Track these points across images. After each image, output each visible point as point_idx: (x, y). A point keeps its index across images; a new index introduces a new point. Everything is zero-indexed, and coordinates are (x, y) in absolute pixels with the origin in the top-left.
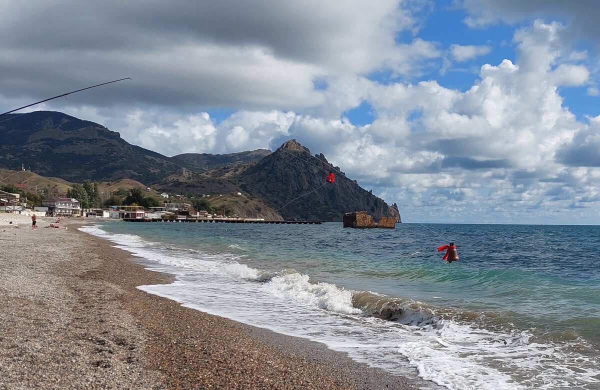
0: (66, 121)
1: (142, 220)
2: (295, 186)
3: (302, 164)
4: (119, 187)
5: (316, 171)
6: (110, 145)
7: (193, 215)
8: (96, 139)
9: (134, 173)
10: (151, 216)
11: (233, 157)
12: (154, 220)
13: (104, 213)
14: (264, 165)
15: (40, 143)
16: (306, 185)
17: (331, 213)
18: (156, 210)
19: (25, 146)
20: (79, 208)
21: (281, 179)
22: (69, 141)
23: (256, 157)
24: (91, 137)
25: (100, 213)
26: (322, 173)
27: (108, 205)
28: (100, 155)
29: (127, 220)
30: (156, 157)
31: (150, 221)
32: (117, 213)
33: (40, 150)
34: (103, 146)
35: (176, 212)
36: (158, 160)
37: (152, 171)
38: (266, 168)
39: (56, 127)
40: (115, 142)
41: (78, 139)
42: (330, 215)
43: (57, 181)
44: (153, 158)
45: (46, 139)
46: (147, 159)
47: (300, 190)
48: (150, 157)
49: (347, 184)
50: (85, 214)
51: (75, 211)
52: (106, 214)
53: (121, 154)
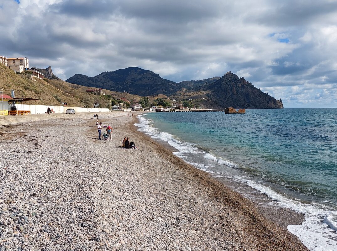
0: (139, 71)
1: (162, 112)
2: (230, 93)
3: (234, 83)
4: (158, 97)
5: (240, 85)
6: (155, 79)
7: (182, 109)
8: (150, 78)
9: (164, 91)
10: (166, 110)
11: (204, 81)
12: (167, 111)
13: (150, 109)
14: (217, 84)
15: (130, 80)
16: (235, 92)
17: (247, 105)
18: (168, 107)
19: (125, 82)
20: (142, 108)
21: (224, 90)
22: (140, 79)
23: (214, 80)
24: (148, 77)
25: (149, 109)
26: (243, 86)
27: (152, 106)
28: (151, 84)
29: (157, 112)
30: (173, 83)
31: (165, 112)
32: (154, 109)
33: (130, 83)
34: (152, 80)
35: (175, 108)
36: (173, 85)
37: (171, 90)
38: (217, 85)
39: (136, 73)
40: (157, 78)
41: (144, 78)
42: (246, 106)
43: (136, 96)
44: (171, 84)
45: (132, 79)
46: (169, 85)
47: (232, 95)
48: (170, 84)
49: (255, 91)
50: (144, 110)
51: (141, 109)
52: (151, 110)
53: (159, 83)
